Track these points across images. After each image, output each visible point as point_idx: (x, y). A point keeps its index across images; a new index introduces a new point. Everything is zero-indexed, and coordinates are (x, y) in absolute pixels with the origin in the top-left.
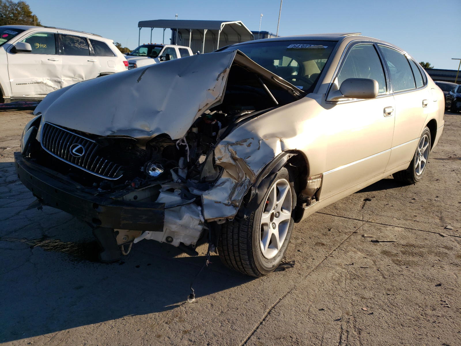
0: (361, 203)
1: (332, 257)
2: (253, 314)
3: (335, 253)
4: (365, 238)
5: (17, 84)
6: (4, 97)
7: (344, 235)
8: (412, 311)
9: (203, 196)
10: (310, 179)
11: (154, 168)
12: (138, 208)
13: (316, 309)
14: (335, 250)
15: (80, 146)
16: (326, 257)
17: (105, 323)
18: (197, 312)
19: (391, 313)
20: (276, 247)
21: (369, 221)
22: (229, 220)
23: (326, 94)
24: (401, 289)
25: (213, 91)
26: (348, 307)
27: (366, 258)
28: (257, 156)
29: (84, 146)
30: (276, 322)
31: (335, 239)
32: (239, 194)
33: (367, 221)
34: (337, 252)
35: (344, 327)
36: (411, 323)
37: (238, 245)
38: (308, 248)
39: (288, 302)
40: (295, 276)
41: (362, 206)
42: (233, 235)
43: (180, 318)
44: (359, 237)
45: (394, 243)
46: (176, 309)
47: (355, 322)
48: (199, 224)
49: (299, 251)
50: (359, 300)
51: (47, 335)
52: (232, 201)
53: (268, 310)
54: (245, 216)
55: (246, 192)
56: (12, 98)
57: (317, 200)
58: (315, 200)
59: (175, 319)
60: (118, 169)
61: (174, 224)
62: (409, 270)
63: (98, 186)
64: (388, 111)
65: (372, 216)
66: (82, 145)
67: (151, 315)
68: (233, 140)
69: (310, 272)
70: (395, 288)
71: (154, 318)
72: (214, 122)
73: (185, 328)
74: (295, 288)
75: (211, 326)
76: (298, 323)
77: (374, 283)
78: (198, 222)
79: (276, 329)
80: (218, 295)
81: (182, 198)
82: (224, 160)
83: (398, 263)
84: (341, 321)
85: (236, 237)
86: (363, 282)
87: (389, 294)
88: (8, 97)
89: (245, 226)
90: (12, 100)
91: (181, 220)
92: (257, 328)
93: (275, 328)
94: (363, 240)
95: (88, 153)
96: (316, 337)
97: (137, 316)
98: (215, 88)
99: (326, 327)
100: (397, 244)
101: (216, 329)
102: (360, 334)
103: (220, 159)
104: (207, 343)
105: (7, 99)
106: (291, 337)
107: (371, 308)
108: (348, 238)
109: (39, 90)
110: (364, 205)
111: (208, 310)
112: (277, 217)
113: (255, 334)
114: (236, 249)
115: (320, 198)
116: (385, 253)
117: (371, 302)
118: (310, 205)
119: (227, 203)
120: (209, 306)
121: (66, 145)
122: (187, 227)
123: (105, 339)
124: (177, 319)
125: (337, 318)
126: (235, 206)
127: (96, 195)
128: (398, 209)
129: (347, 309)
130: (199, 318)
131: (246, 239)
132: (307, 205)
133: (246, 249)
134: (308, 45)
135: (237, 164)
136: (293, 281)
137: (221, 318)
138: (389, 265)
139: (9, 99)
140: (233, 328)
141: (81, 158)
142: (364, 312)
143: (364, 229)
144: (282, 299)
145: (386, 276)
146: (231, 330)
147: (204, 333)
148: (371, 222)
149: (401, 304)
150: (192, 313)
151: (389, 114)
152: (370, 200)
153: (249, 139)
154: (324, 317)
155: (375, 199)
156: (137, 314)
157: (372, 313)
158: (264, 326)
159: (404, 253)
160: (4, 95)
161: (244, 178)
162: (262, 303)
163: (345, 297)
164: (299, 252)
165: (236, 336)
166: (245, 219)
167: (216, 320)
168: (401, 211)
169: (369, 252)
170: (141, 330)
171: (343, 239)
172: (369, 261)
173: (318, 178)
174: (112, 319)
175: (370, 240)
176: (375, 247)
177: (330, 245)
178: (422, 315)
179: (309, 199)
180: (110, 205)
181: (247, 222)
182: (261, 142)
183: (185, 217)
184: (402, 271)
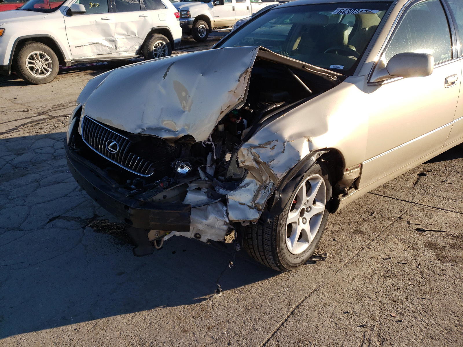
0: (415, 178)
1: (369, 248)
2: (276, 313)
3: (374, 244)
4: (410, 225)
5: (75, 47)
6: (65, 61)
7: (387, 221)
8: (446, 320)
9: (228, 196)
10: (347, 170)
11: (183, 166)
12: (165, 211)
13: (341, 311)
14: (373, 240)
15: (114, 142)
16: (363, 248)
17: (139, 314)
18: (223, 307)
19: (422, 322)
20: (307, 240)
21: (418, 203)
22: (253, 223)
23: (368, 75)
24: (439, 293)
25: (235, 92)
26: (375, 312)
27: (406, 251)
28: (281, 160)
29: (118, 142)
30: (297, 324)
31: (376, 226)
32: (263, 197)
33: (417, 203)
34: (375, 243)
35: (367, 336)
36: (441, 335)
37: (263, 245)
38: (345, 236)
39: (313, 302)
40: (325, 270)
41: (415, 183)
42: (257, 236)
43: (206, 312)
44: (404, 224)
45: (443, 233)
46: (204, 302)
47: (379, 331)
48: (224, 224)
49: (334, 240)
50: (389, 303)
51: (90, 322)
52: (256, 204)
53: (291, 310)
54: (269, 220)
55: (270, 196)
56: (72, 61)
57: (356, 188)
58: (353, 189)
59: (201, 313)
60: (150, 167)
61: (201, 224)
62: (454, 269)
63: (131, 183)
64: (450, 80)
65: (424, 196)
66: (117, 142)
67: (180, 307)
68: (257, 143)
69: (342, 267)
70: (433, 291)
71: (183, 312)
72: (239, 121)
73: (209, 324)
74: (323, 285)
75: (234, 324)
76: (320, 327)
77: (410, 283)
78: (223, 223)
79: (297, 332)
80: (245, 289)
81: (208, 197)
82: (247, 163)
83: (442, 259)
84: (365, 328)
85: (260, 238)
86: (398, 282)
87: (424, 299)
88: (69, 61)
89: (269, 229)
90: (72, 63)
91: (206, 220)
92: (278, 329)
93: (295, 330)
94: (407, 228)
95: (122, 150)
96: (335, 344)
97: (167, 308)
98: (237, 89)
99: (347, 333)
100: (447, 234)
101: (238, 328)
102: (383, 345)
103: (243, 162)
104: (228, 342)
105: (68, 62)
106: (310, 342)
107: (401, 314)
108: (390, 225)
109: (96, 51)
110: (418, 181)
111: (233, 306)
112: (308, 212)
113: (274, 336)
114: (261, 248)
115: (359, 187)
116: (430, 245)
117: (402, 306)
118: (347, 195)
119: (251, 206)
120: (235, 300)
121: (103, 140)
122: (213, 227)
123: (138, 330)
124: (203, 314)
125: (361, 324)
126: (258, 210)
127: (127, 196)
128: (457, 188)
129: (374, 314)
130: (224, 314)
131: (270, 242)
132: (344, 196)
133: (270, 250)
134: (356, 9)
135: (260, 167)
136: (322, 276)
137: (245, 315)
138: (432, 262)
139: (70, 62)
140: (255, 328)
141: (116, 154)
142: (392, 319)
143: (411, 213)
144: (307, 297)
145: (425, 276)
146: (253, 329)
147: (227, 331)
148: (421, 204)
149: (435, 312)
150: (218, 308)
151: (453, 83)
152: (425, 175)
153: (273, 141)
154: (348, 322)
155: (431, 173)
156: (168, 306)
157: (401, 321)
158: (284, 328)
159: (452, 246)
160: (65, 59)
161: (268, 181)
162: (286, 301)
163: (374, 299)
164: (335, 242)
165: (256, 337)
166: (268, 223)
167: (239, 317)
168: (460, 191)
169: (412, 244)
170: (170, 323)
171: (384, 227)
172: (410, 255)
173: (356, 168)
174: (146, 310)
175: (416, 229)
176: (419, 237)
177: (369, 233)
178: (456, 326)
179: (346, 190)
180: (139, 208)
181: (270, 226)
182: (285, 144)
183: (210, 218)
184: (445, 270)
